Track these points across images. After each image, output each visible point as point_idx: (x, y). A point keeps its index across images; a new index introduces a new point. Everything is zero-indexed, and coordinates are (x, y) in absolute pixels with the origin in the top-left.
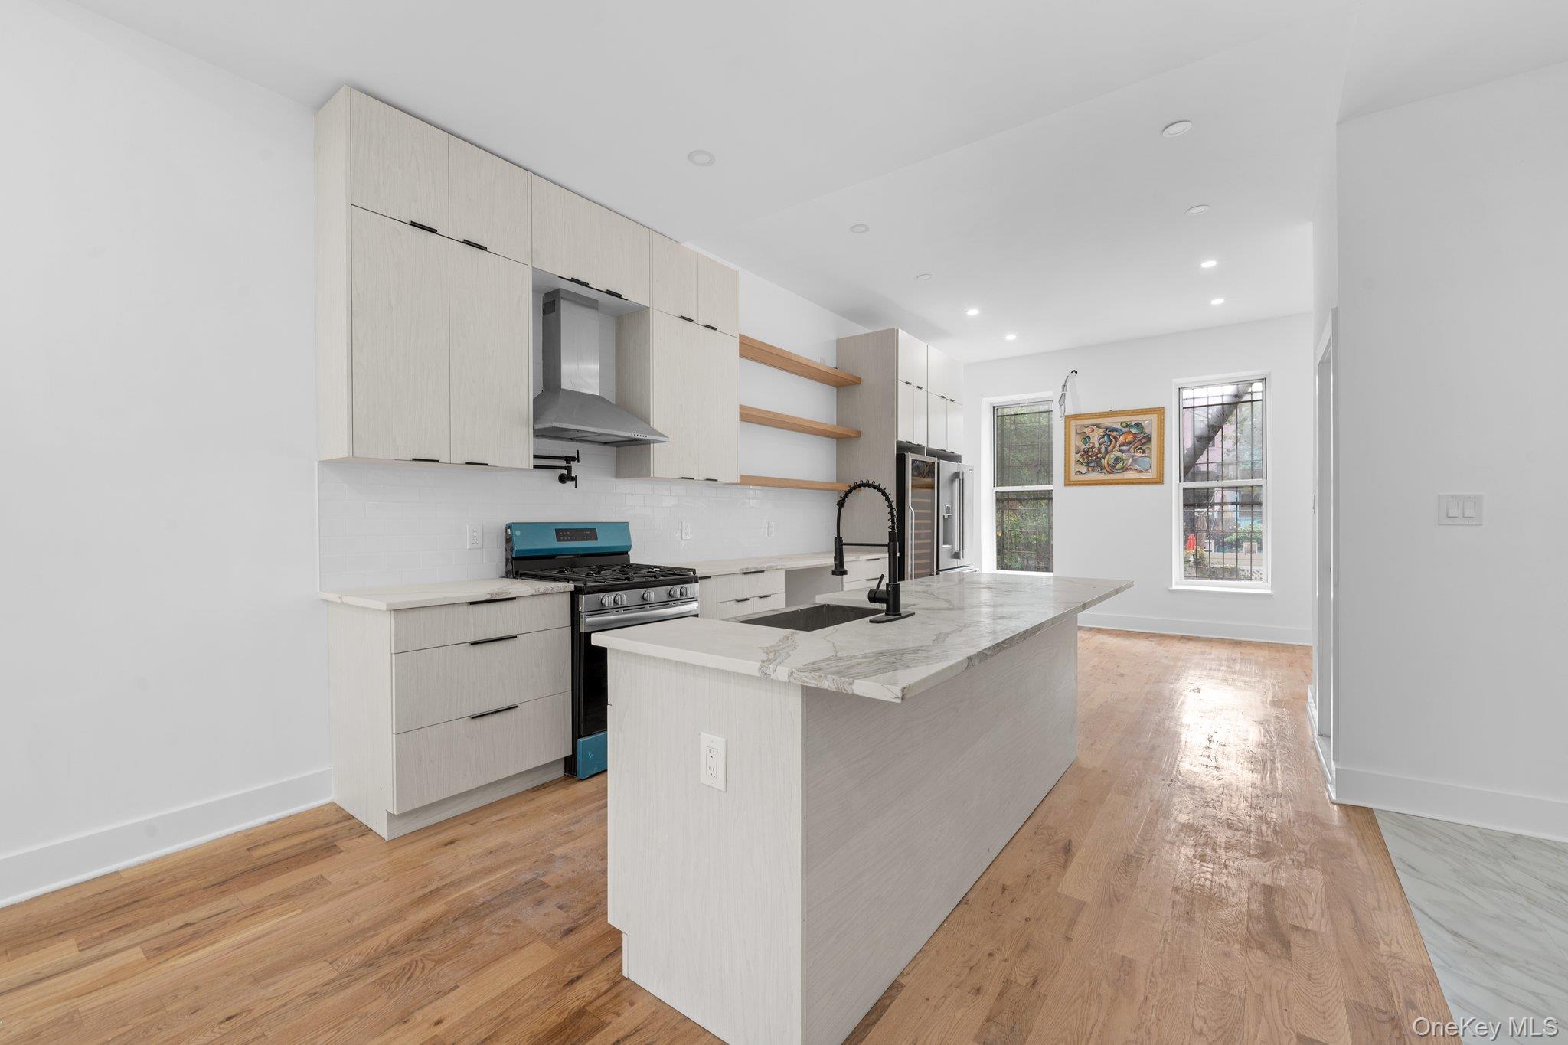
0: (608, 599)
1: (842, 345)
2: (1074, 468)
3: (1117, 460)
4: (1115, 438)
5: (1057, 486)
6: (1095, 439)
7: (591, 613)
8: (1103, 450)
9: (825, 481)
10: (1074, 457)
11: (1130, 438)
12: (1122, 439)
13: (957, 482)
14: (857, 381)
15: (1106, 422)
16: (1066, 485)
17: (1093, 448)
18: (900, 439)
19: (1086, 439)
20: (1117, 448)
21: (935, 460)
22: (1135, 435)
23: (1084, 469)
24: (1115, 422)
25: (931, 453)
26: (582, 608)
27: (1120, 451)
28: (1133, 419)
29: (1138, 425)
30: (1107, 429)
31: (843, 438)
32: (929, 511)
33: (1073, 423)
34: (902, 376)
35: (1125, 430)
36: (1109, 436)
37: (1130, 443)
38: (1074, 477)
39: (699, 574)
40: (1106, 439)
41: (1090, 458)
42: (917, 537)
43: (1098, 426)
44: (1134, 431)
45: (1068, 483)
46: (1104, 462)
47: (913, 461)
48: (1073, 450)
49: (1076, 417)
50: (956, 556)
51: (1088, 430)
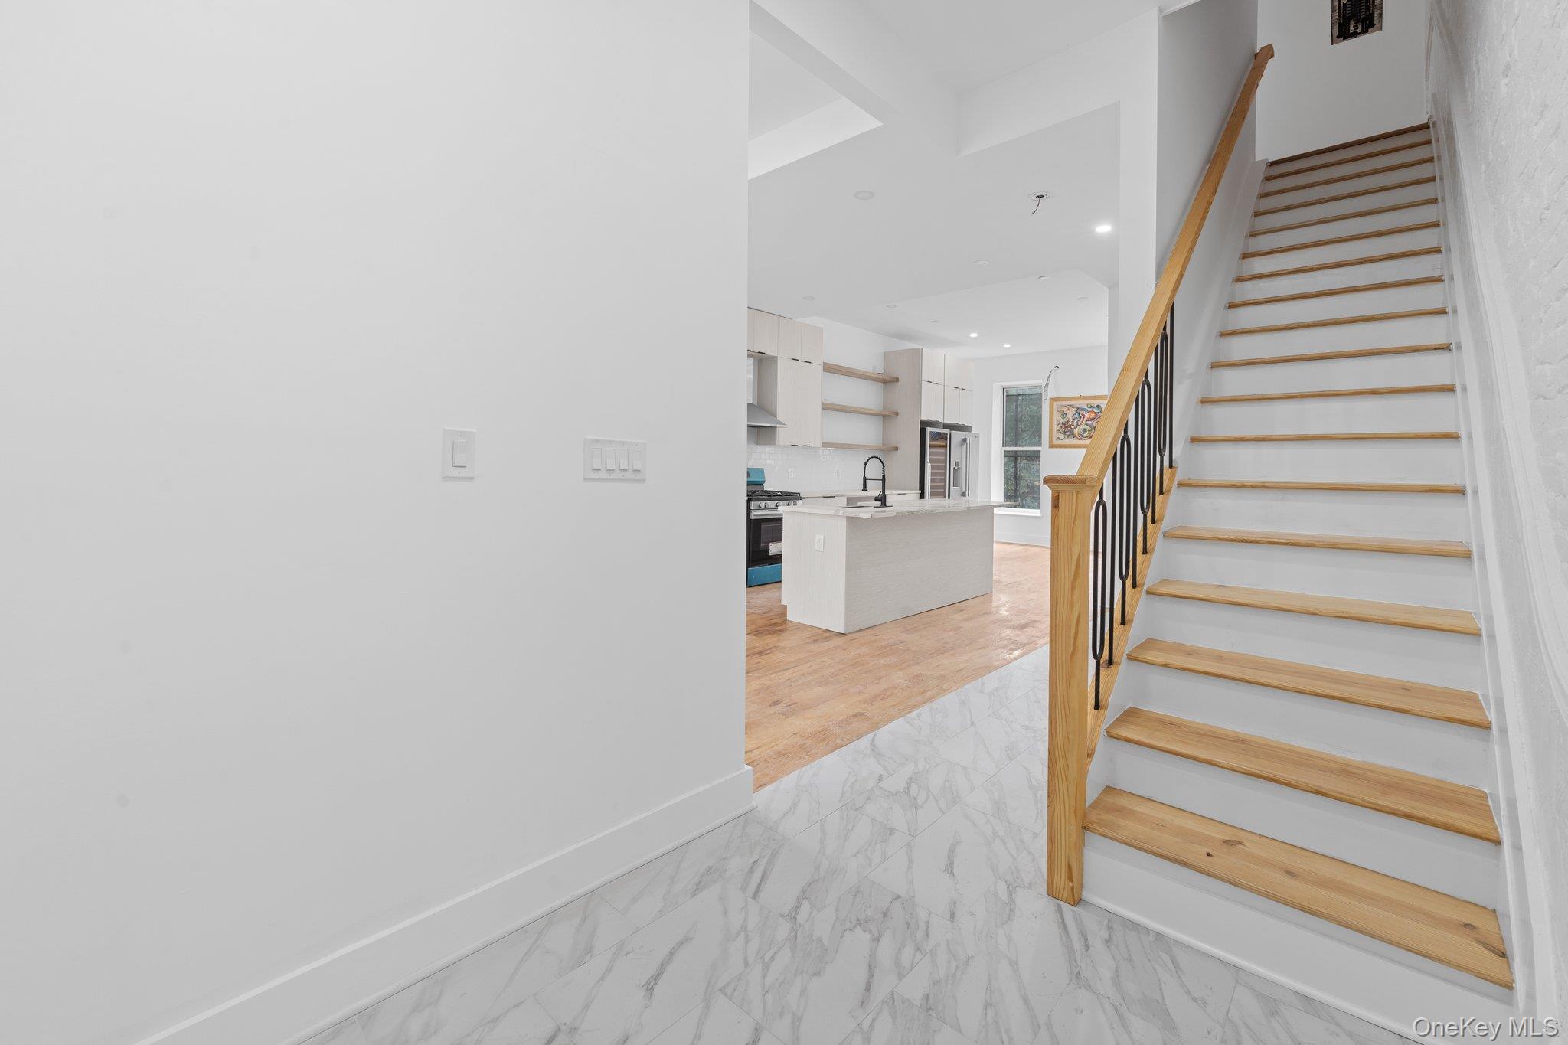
0: (763, 504)
1: (887, 356)
2: (1056, 435)
3: (1084, 430)
4: (1083, 415)
5: (1044, 449)
6: (1070, 416)
7: (756, 510)
8: (1075, 423)
9: (874, 444)
10: (1056, 427)
11: (1093, 415)
12: (1087, 416)
13: (965, 446)
14: (897, 380)
15: (1077, 404)
16: (1050, 447)
17: (1068, 421)
18: (922, 418)
19: (1064, 415)
20: (1084, 422)
21: (948, 431)
22: (1096, 414)
23: (1062, 437)
24: (1083, 404)
25: (946, 426)
26: (751, 508)
27: (1086, 424)
28: (1095, 403)
29: (1098, 406)
30: (1078, 408)
31: (887, 416)
32: (944, 465)
33: (1055, 404)
34: (925, 377)
35: (1090, 410)
36: (1079, 414)
37: (1093, 419)
38: (1055, 442)
39: (802, 496)
40: (1077, 415)
41: (1067, 429)
42: (933, 481)
43: (1072, 406)
44: (1096, 410)
45: (1052, 446)
46: (1076, 432)
47: (931, 432)
48: (1055, 422)
49: (1057, 399)
50: (963, 495)
51: (1065, 409)
